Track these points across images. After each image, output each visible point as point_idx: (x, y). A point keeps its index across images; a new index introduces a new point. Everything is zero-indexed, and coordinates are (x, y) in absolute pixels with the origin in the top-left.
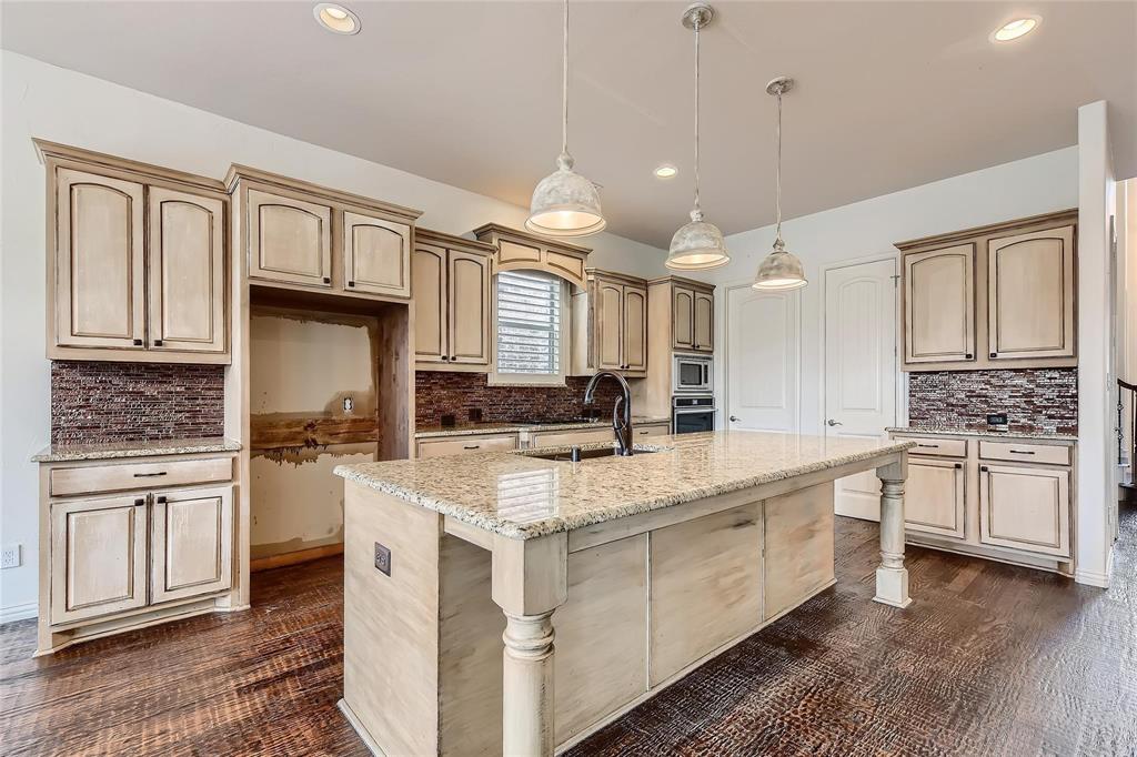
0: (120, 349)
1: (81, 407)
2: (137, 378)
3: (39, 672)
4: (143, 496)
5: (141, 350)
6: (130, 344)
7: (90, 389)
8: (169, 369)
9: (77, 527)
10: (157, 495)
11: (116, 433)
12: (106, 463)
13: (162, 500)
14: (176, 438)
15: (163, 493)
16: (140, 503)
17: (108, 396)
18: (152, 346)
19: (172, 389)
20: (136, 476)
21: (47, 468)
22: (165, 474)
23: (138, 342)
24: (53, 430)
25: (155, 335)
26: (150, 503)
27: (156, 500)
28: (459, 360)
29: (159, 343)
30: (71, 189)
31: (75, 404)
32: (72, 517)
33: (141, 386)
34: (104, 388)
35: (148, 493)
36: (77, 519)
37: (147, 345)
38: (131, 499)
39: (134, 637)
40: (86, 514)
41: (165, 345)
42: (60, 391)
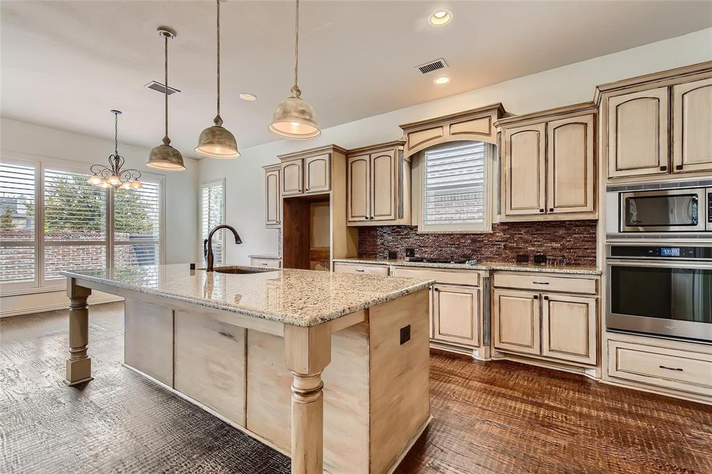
28: (377, 218)
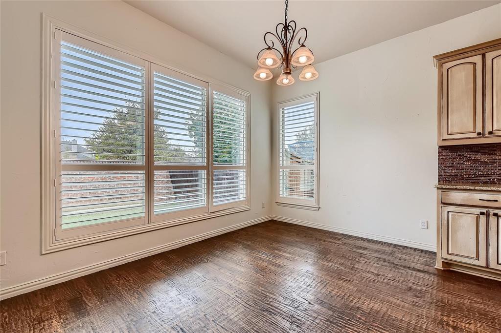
0: (469, 138)
1: (450, 167)
2: (477, 152)
3: (438, 275)
4: (484, 210)
5: (481, 137)
6: (475, 135)
7: (454, 158)
8: (494, 147)
9: (452, 218)
10: (492, 211)
11: (466, 179)
12: (465, 192)
13: (495, 215)
14: (499, 183)
15: (496, 211)
16: (482, 213)
17: (462, 162)
18: (487, 135)
19: (497, 158)
20: (480, 200)
21: (440, 191)
22: (497, 201)
23: (479, 134)
24: (439, 176)
25: (488, 128)
26: (488, 215)
27: (491, 214)
29: (490, 133)
30: (448, 71)
31: (447, 165)
32: (450, 213)
33: (479, 156)
34: (460, 158)
35: (487, 210)
36: (452, 215)
37: (484, 134)
38: (478, 211)
39: (480, 280)
40: (456, 214)
41: (494, 133)
42: (442, 160)
